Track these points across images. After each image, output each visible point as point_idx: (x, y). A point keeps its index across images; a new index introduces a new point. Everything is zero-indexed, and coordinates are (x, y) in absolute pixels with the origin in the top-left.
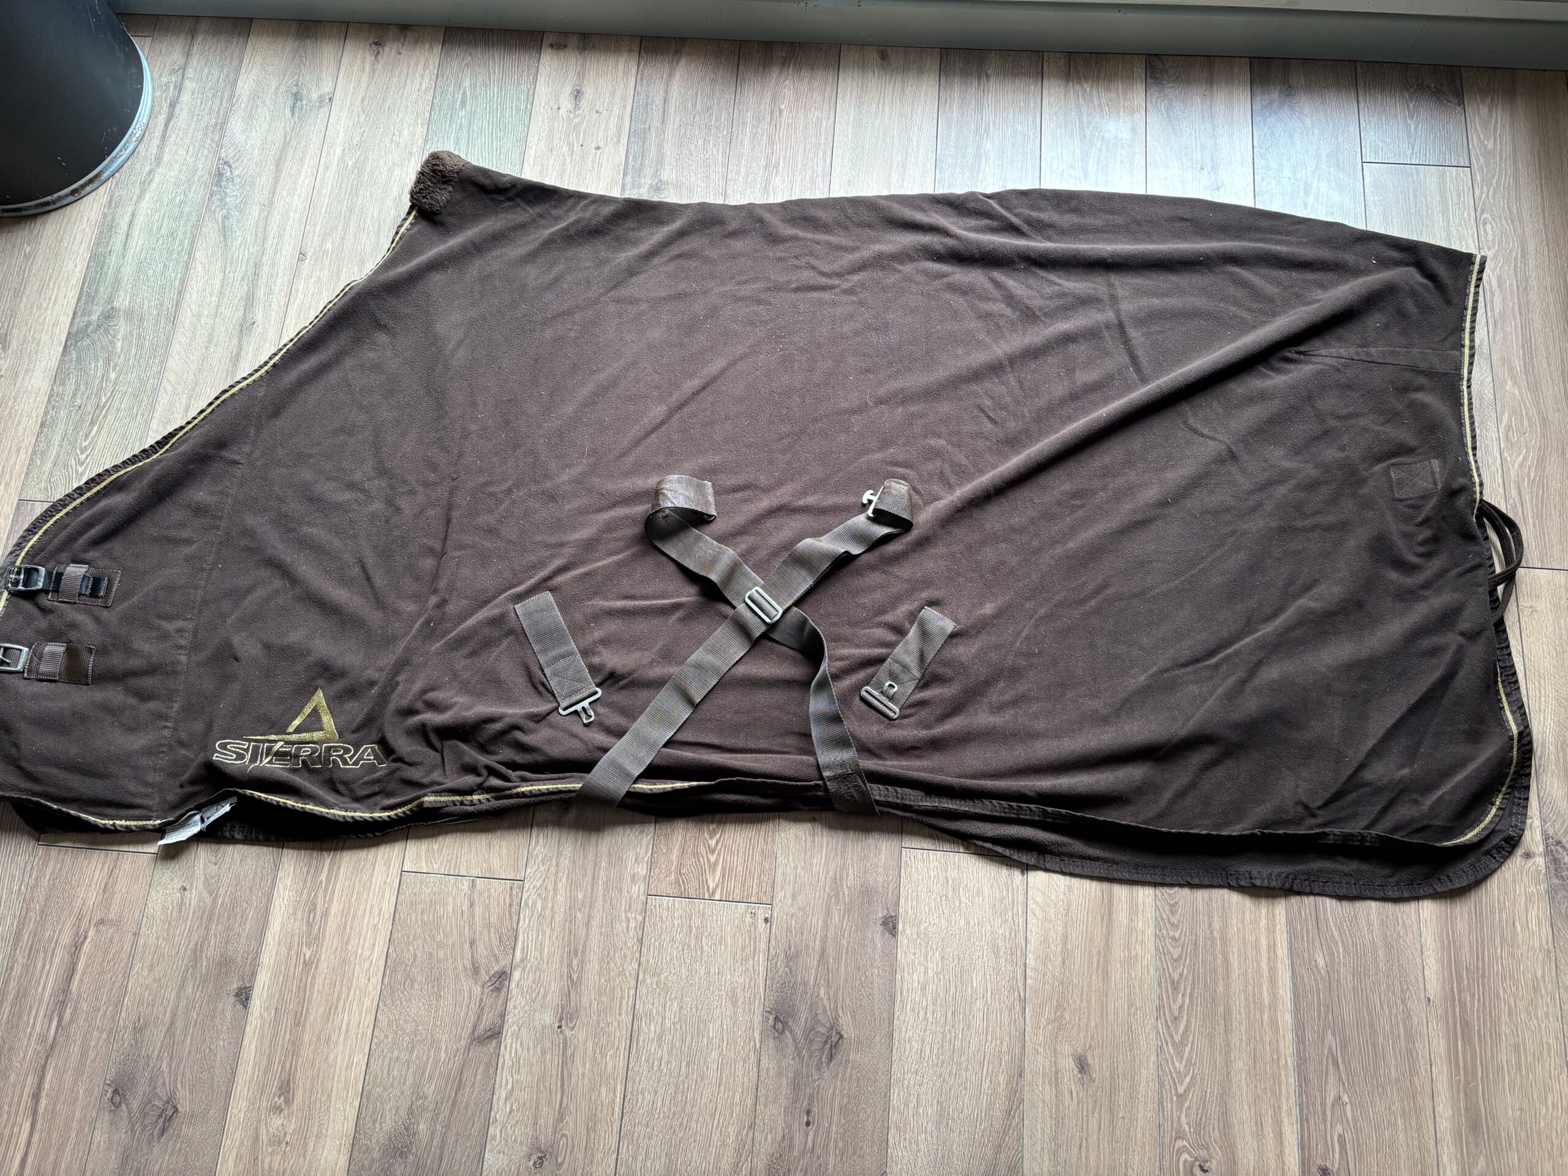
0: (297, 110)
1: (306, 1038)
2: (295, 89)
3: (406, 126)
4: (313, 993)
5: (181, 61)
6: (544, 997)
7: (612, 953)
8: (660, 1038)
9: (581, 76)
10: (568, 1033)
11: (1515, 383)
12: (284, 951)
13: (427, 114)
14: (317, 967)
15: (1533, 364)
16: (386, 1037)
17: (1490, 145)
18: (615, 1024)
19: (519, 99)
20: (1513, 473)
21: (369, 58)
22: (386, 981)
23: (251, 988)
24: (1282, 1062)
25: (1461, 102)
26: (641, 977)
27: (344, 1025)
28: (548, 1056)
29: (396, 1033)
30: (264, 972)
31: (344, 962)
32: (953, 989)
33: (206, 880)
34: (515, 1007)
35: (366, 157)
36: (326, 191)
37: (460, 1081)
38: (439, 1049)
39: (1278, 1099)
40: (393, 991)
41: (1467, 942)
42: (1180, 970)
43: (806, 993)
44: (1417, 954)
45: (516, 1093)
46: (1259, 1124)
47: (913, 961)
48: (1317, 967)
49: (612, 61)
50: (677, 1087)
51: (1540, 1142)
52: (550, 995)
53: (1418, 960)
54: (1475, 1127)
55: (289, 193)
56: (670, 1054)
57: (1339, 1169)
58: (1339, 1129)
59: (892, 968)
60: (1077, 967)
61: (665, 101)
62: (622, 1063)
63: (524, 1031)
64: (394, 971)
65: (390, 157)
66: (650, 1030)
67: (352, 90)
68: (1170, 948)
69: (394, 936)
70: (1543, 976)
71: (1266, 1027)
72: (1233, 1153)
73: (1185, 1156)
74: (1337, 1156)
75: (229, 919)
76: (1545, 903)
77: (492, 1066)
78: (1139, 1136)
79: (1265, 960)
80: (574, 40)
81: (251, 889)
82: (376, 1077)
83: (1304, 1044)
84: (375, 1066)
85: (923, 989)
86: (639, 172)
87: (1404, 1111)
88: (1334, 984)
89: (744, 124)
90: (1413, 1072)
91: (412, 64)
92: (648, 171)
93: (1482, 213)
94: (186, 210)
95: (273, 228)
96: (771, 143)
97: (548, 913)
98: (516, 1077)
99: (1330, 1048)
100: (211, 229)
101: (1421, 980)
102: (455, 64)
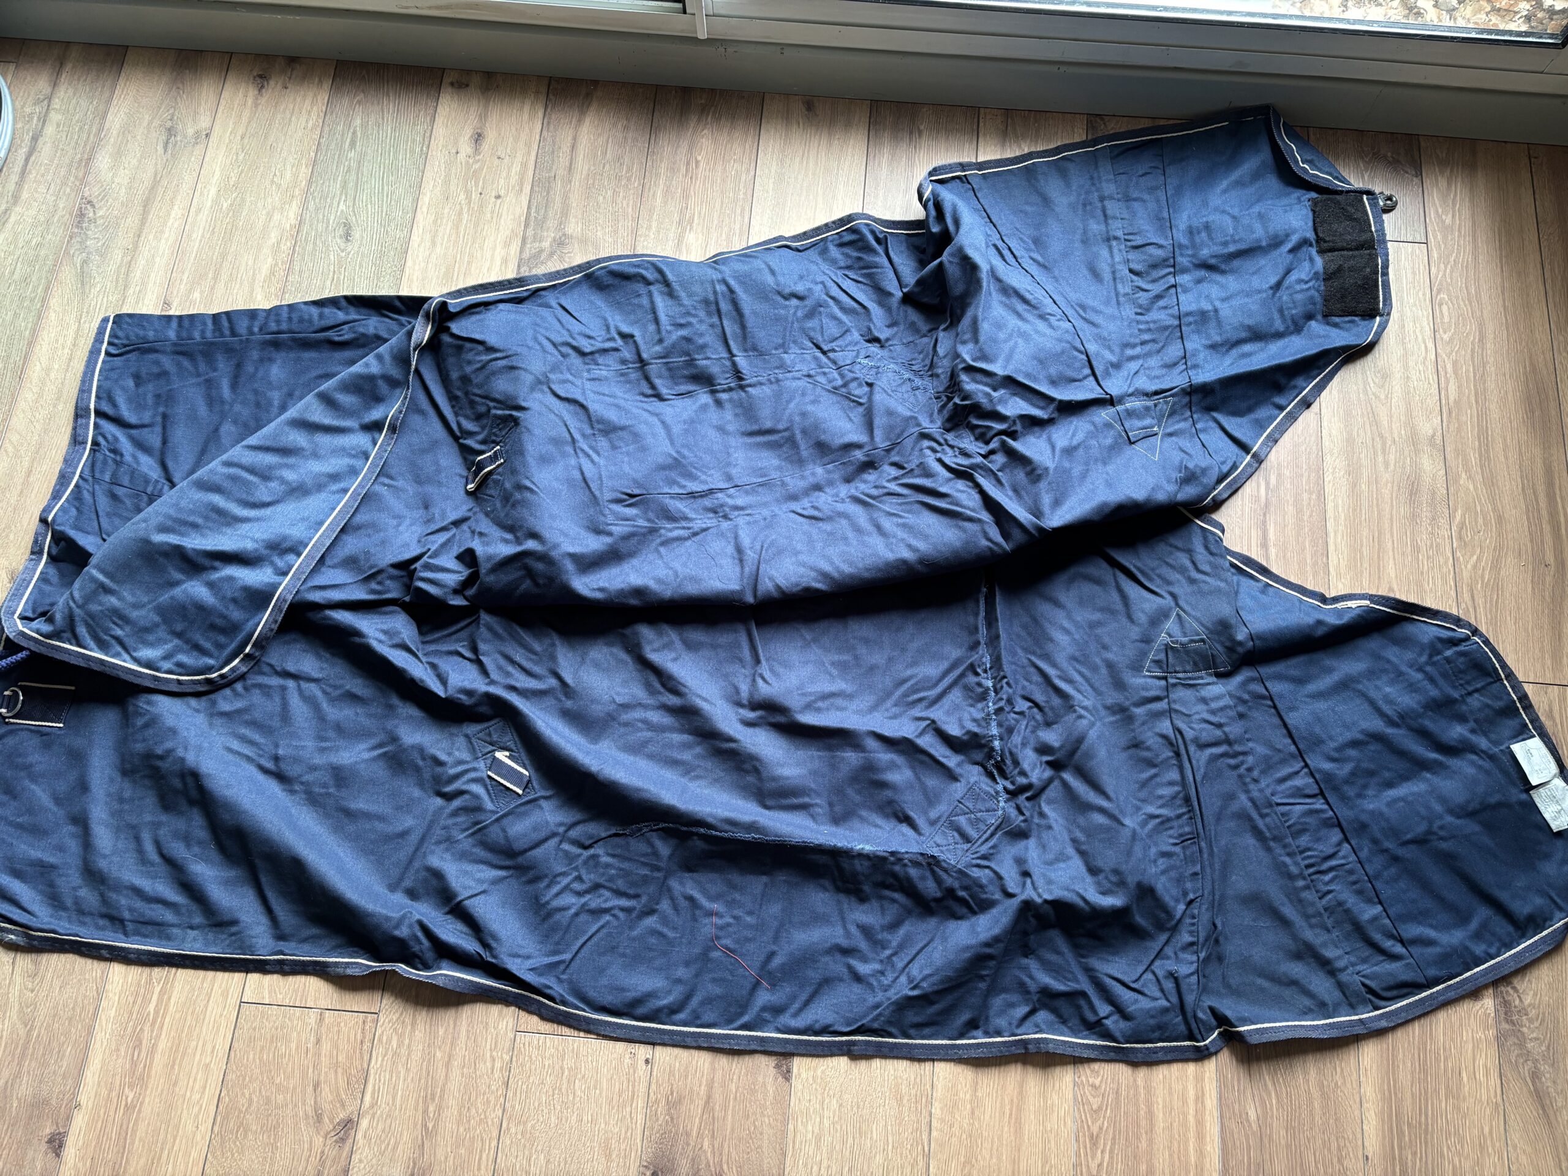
0: (170, 146)
2: (169, 124)
3: (289, 167)
4: (133, 1143)
5: (49, 90)
6: (395, 1148)
7: (473, 1098)
9: (483, 118)
12: (104, 1092)
13: (313, 154)
14: (140, 1111)
15: (1489, 457)
17: (1448, 220)
19: (414, 141)
20: (1466, 574)
21: (252, 92)
22: (216, 1129)
23: (65, 1134)
25: (1419, 174)
26: (504, 1125)
30: (80, 1117)
31: (171, 1106)
32: (850, 1140)
33: (21, 1010)
34: (361, 1161)
35: (243, 200)
36: (197, 235)
40: (223, 1142)
41: (1408, 1095)
42: (1100, 1122)
43: (688, 1144)
44: (1356, 1106)
47: (808, 1109)
48: (1248, 1120)
49: (517, 105)
52: (400, 1147)
53: (1357, 1113)
55: (155, 237)
59: (784, 1117)
60: (987, 1117)
61: (573, 147)
64: (226, 1118)
65: (269, 200)
67: (231, 125)
68: (1091, 1099)
69: (228, 1078)
70: (1491, 1133)
75: (44, 1055)
76: (1493, 1051)
79: (1192, 1112)
80: (477, 80)
81: (70, 1019)
85: (818, 1138)
86: (541, 224)
88: (1266, 1140)
89: (658, 175)
91: (298, 100)
92: (551, 223)
93: (1439, 292)
94: (43, 253)
95: (137, 274)
96: (686, 196)
97: (404, 1051)
100: (68, 274)
101: (1359, 1136)
102: (346, 101)
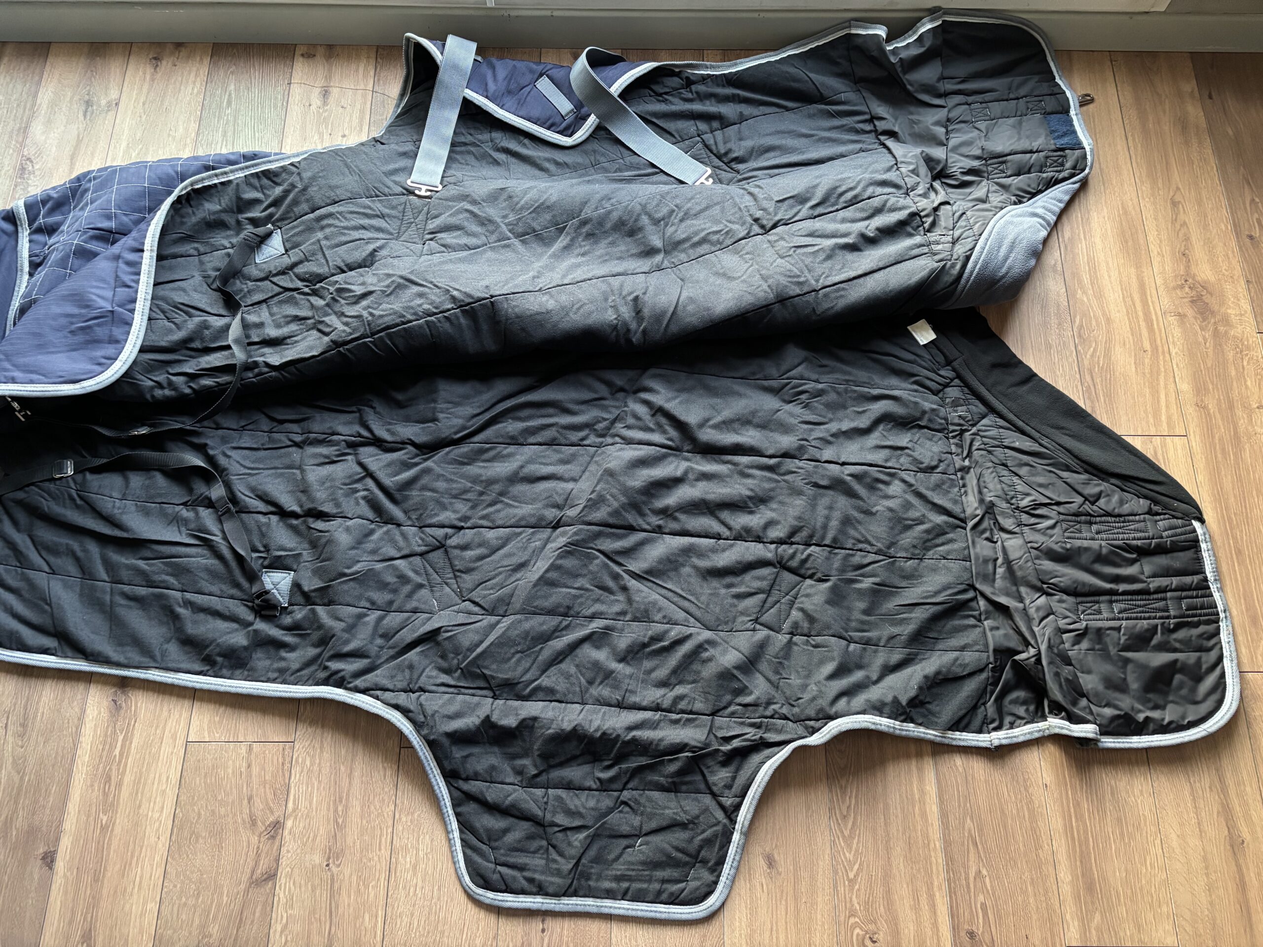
0: (88, 114)
1: (105, 891)
2: (87, 97)
3: (180, 123)
4: (109, 854)
6: (314, 840)
7: (371, 798)
8: (415, 867)
9: (328, 78)
10: (334, 869)
11: (1084, 292)
12: (83, 818)
13: (199, 113)
14: (112, 830)
16: (175, 886)
18: (376, 859)
19: (276, 98)
21: (149, 70)
22: (173, 838)
23: (55, 852)
24: (932, 845)
26: (397, 817)
27: (138, 879)
28: (318, 892)
29: (183, 882)
30: (66, 838)
31: (137, 824)
33: (14, 762)
34: (288, 851)
37: (241, 919)
38: (222, 894)
39: (930, 877)
40: (179, 848)
45: (290, 926)
46: (916, 899)
49: (353, 66)
50: (431, 909)
51: (1142, 897)
52: (318, 839)
54: (1090, 888)
56: (423, 881)
57: (983, 932)
58: (981, 898)
62: (383, 893)
63: (296, 871)
64: (181, 829)
66: (406, 861)
67: (135, 96)
69: (182, 798)
71: (918, 818)
72: (896, 924)
73: (857, 931)
74: (981, 921)
77: (269, 906)
78: (819, 917)
80: (321, 51)
81: (53, 766)
82: (167, 922)
83: (948, 828)
84: (165, 911)
87: (1032, 879)
88: (970, 778)
90: (1038, 847)
91: (185, 74)
97: (316, 768)
98: (290, 912)
99: (970, 831)
102: (222, 72)
